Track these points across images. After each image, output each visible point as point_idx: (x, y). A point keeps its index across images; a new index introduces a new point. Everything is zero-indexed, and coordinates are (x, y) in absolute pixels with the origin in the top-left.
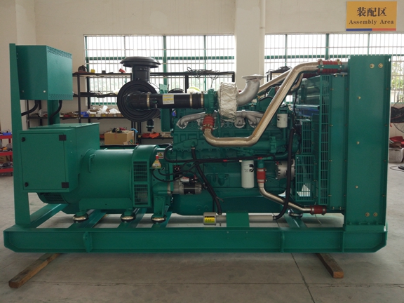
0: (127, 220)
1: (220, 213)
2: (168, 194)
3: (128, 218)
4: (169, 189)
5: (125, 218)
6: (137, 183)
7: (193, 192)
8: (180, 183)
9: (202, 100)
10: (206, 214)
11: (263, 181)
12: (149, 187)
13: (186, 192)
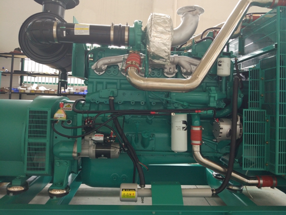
0: (14, 192)
1: (142, 184)
2: (74, 157)
3: (16, 189)
4: (75, 150)
5: (12, 189)
6: (32, 140)
7: (108, 155)
8: (91, 143)
9: (126, 34)
10: (123, 186)
11: (199, 142)
12: (47, 147)
13: (98, 155)
